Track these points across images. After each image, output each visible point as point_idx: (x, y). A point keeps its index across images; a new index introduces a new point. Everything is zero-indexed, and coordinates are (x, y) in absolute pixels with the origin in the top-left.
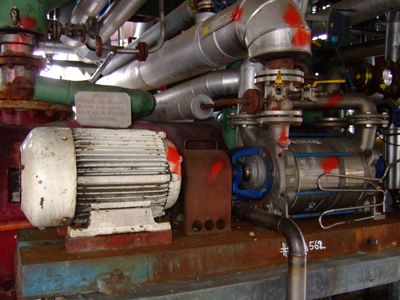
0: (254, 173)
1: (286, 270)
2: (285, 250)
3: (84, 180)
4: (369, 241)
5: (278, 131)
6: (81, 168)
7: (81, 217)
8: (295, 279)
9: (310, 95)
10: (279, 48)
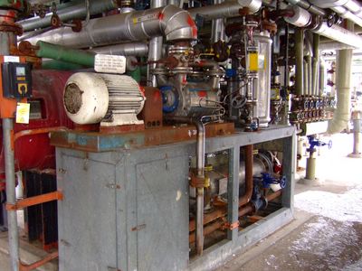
0: (169, 99)
1: (195, 141)
2: (190, 133)
3: (111, 99)
4: (221, 131)
5: (181, 77)
6: (111, 93)
7: (108, 117)
8: (200, 142)
9: (198, 60)
10: (182, 37)
